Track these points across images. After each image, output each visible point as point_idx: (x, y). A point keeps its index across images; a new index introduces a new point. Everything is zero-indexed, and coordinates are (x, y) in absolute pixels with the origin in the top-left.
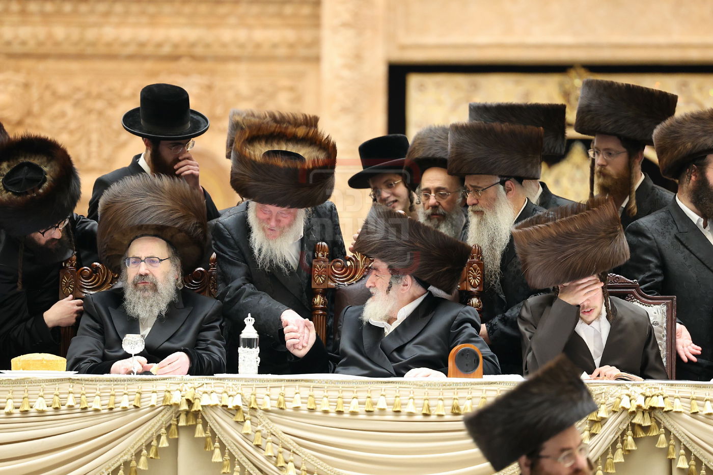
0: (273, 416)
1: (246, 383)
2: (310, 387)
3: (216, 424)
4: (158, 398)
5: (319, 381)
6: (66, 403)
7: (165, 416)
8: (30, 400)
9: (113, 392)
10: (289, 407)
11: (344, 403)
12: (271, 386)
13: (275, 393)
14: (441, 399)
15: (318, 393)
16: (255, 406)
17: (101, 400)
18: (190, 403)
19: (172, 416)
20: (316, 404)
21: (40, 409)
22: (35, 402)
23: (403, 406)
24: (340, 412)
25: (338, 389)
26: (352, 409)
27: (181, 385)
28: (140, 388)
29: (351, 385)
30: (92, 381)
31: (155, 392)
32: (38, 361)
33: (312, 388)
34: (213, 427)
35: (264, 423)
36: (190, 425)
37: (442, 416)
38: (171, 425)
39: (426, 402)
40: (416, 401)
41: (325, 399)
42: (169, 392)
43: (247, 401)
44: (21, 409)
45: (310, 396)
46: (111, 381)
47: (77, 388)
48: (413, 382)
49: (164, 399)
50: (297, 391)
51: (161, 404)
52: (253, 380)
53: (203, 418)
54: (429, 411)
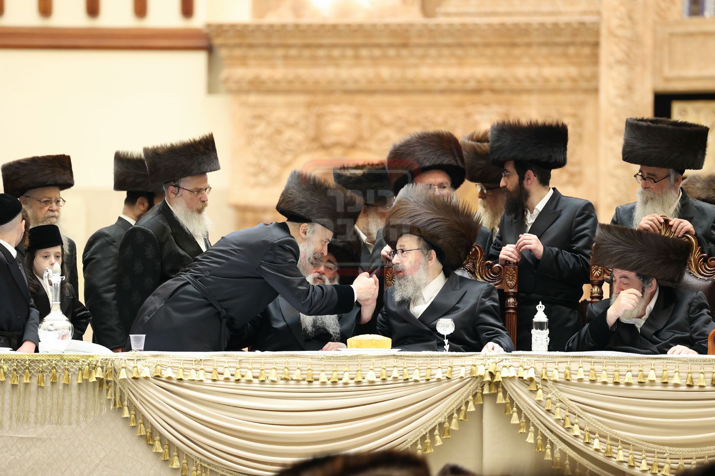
0: (561, 386)
1: (538, 359)
2: (591, 362)
3: (514, 392)
4: (466, 371)
5: (599, 357)
6: (391, 375)
7: (472, 386)
8: (362, 373)
9: (429, 366)
10: (574, 378)
11: (620, 375)
12: (559, 361)
13: (563, 367)
14: (702, 373)
15: (598, 367)
16: (546, 378)
17: (420, 373)
18: (492, 375)
19: (478, 386)
20: (596, 376)
21: (371, 380)
22: (366, 374)
23: (669, 379)
24: (617, 383)
25: (614, 364)
26: (626, 381)
27: (485, 360)
28: (451, 362)
29: (626, 361)
30: (412, 357)
31: (464, 366)
32: (369, 340)
33: (593, 364)
34: (511, 395)
35: (553, 392)
36: (492, 393)
37: (703, 386)
38: (476, 393)
39: (690, 375)
40: (681, 374)
41: (604, 372)
42: (475, 366)
43: (539, 373)
44: (356, 380)
45: (591, 369)
46: (428, 357)
47: (400, 363)
48: (678, 358)
49: (471, 372)
50: (581, 366)
51: (469, 376)
52: (544, 356)
53: (503, 388)
54: (692, 382)
